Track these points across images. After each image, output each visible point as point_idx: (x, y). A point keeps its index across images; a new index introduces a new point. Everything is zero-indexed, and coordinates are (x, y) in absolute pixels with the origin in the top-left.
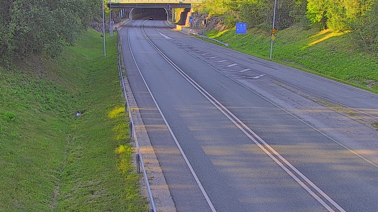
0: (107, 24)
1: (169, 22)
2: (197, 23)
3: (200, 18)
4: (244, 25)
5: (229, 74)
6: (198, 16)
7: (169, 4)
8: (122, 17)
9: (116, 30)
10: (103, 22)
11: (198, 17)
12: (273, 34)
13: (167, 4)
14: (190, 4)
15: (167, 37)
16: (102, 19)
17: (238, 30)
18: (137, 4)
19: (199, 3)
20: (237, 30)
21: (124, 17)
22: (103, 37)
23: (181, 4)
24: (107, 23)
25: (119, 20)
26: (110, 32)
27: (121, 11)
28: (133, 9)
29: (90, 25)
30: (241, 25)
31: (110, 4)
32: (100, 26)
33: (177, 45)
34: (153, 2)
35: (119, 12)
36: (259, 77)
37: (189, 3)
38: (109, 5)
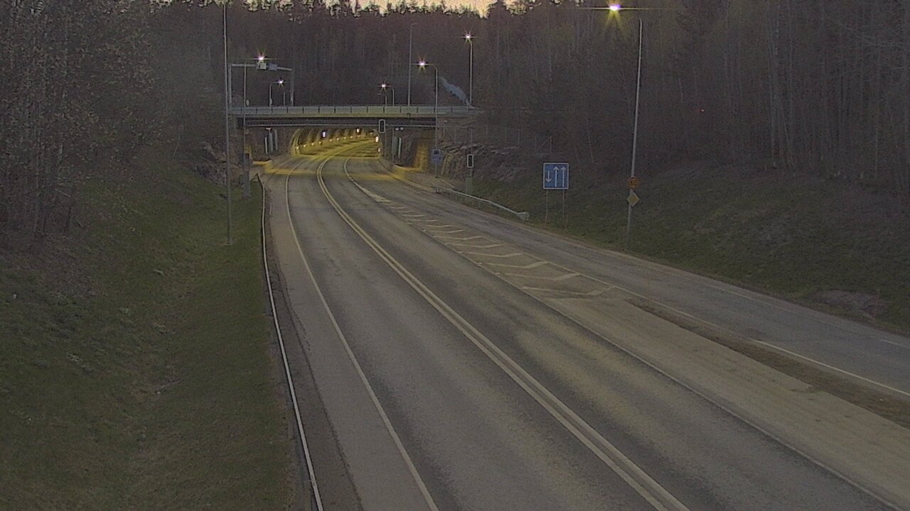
0: (235, 166)
1: (384, 161)
2: (451, 164)
3: (459, 153)
4: (563, 168)
5: (526, 285)
6: (453, 147)
7: (384, 118)
8: (272, 149)
9: (257, 180)
10: (225, 162)
11: (454, 151)
12: (631, 191)
13: (380, 118)
14: (434, 119)
15: (379, 198)
16: (224, 154)
17: (548, 180)
18: (307, 120)
19: (454, 116)
20: (546, 181)
21: (277, 149)
22: (225, 198)
23: (410, 119)
24: (237, 163)
25: (264, 156)
26: (243, 186)
27: (271, 135)
28: (299, 130)
29: (196, 168)
30: (556, 168)
31: (243, 119)
32: (218, 170)
33: (403, 217)
34: (344, 114)
35: (266, 139)
36: (600, 293)
37: (432, 116)
38: (240, 120)
